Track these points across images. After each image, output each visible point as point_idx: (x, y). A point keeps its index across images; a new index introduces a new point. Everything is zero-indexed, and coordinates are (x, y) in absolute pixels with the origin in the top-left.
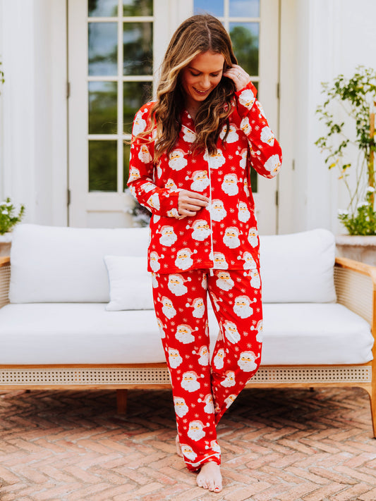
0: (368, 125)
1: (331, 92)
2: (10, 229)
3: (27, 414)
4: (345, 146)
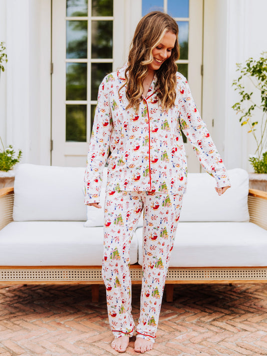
1: (243, 70)
2: (11, 168)
3: (26, 302)
4: (253, 109)
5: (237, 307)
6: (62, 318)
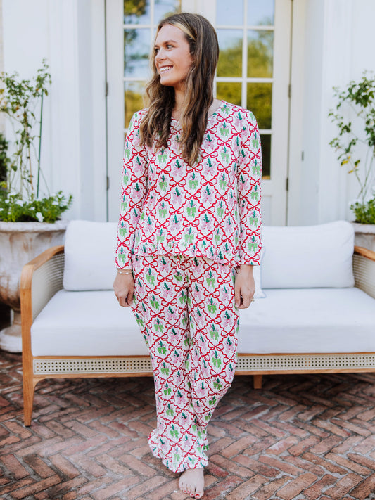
1: (342, 95)
4: (354, 144)
5: (341, 397)
6: (125, 417)
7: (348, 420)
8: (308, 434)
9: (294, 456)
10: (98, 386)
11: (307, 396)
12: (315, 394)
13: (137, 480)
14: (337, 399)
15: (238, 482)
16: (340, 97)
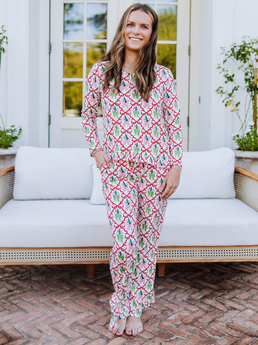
0: (253, 76)
1: (227, 54)
4: (237, 90)
5: (225, 282)
6: (59, 296)
7: (229, 299)
8: (198, 309)
9: (185, 324)
10: (39, 275)
11: (199, 282)
12: (206, 281)
13: (66, 340)
14: (222, 284)
15: (142, 342)
16: (226, 55)
